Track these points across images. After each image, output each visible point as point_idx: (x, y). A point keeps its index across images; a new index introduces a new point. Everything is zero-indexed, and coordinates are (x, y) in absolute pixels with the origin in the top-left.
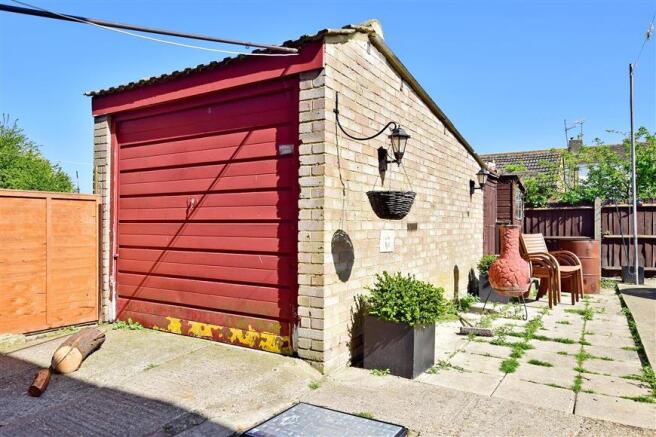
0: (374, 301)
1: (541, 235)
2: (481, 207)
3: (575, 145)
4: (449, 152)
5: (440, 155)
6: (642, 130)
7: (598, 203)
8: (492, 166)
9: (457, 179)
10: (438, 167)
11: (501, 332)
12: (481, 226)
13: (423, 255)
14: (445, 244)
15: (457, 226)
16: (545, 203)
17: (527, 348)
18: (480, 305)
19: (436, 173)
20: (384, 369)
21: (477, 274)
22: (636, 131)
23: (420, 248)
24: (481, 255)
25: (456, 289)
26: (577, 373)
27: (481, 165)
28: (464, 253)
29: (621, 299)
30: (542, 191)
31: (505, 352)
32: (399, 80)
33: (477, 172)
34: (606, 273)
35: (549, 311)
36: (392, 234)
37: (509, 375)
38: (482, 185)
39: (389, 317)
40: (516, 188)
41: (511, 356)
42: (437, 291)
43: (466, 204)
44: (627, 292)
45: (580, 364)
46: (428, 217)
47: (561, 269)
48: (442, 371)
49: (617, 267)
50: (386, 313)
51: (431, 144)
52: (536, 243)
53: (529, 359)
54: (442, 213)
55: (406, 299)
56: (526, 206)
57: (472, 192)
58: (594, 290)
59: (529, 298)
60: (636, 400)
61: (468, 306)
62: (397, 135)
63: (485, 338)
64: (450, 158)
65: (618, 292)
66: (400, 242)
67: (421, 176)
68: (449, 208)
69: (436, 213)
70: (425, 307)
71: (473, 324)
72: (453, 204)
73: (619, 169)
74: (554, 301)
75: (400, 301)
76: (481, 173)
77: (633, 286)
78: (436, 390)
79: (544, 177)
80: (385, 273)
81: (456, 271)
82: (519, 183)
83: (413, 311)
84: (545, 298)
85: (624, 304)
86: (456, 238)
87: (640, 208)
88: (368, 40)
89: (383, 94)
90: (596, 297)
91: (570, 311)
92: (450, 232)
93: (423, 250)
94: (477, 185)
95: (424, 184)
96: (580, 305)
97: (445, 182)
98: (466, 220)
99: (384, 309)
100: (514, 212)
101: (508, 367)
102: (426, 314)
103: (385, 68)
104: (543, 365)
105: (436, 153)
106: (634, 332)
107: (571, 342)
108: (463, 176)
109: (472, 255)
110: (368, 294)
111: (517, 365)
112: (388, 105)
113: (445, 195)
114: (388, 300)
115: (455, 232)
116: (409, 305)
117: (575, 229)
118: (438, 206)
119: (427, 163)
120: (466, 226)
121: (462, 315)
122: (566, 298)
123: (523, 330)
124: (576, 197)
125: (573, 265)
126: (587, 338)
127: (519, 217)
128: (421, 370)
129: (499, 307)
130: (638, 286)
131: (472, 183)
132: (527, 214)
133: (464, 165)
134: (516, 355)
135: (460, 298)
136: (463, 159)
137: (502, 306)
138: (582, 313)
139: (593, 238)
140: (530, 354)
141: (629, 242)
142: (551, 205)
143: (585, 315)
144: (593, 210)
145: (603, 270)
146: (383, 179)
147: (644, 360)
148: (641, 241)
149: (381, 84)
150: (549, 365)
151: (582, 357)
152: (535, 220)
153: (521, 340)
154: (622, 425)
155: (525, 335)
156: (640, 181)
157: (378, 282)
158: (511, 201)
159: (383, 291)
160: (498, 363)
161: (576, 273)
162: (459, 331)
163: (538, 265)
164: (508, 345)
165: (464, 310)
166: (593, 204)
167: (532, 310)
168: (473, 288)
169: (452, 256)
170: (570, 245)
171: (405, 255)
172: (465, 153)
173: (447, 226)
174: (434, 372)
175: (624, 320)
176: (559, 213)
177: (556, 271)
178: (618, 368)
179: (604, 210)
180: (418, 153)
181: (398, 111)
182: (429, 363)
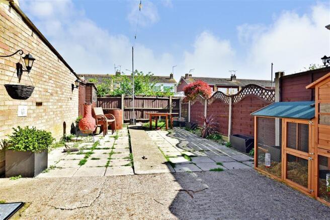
0: (12, 142)
1: (101, 108)
2: (78, 96)
3: (118, 74)
4: (60, 70)
5: (56, 71)
6: (136, 71)
7: (123, 96)
8: (83, 78)
9: (65, 83)
10: (55, 76)
11: (83, 149)
12: (78, 104)
13: (46, 117)
14: (59, 112)
15: (65, 104)
16: (105, 96)
17: (92, 153)
18: (75, 138)
19: (53, 79)
20: (18, 176)
21: (75, 125)
22: (134, 71)
23: (44, 114)
24: (78, 117)
25: (65, 132)
26: (108, 160)
27: (77, 77)
28: (68, 116)
29: (128, 131)
30: (103, 90)
31: (82, 157)
32: (31, 31)
33: (75, 80)
34: (125, 122)
35: (104, 138)
36: (26, 108)
37: (82, 166)
38: (77, 86)
39: (20, 149)
40: (93, 89)
41: (85, 158)
42: (48, 134)
43: (70, 94)
44: (131, 128)
45: (110, 156)
46: (49, 99)
47: (108, 121)
48: (51, 171)
49: (129, 119)
50: (18, 147)
51: (51, 65)
52: (99, 111)
53: (92, 158)
54: (57, 98)
55: (30, 139)
56: (98, 96)
57: (73, 89)
58: (120, 128)
59: (96, 133)
60: (125, 166)
61: (70, 139)
62: (27, 57)
63: (74, 152)
64: (61, 73)
65: (128, 128)
66: (31, 112)
67: (44, 80)
68: (61, 95)
69: (53, 98)
70: (41, 142)
71: (70, 147)
72: (63, 94)
73: (130, 84)
74: (105, 134)
75: (27, 141)
76: (77, 81)
77: (133, 126)
78: (46, 180)
79: (105, 85)
80: (19, 127)
81: (64, 124)
82: (94, 86)
83: (34, 145)
84: (103, 133)
85: (129, 133)
86: (65, 109)
87: (135, 98)
88: (9, 4)
89: (20, 35)
90: (120, 130)
91: (111, 137)
92: (61, 107)
93: (46, 115)
94: (75, 86)
95: (46, 84)
96: (115, 134)
97: (58, 84)
98: (70, 101)
99: (17, 145)
100: (92, 98)
101: (82, 163)
102: (41, 145)
103: (21, 22)
104: (96, 159)
105: (53, 69)
106: (130, 142)
107: (109, 149)
108: (69, 82)
109: (72, 117)
110: (8, 139)
111: (86, 161)
112: (23, 42)
113: (58, 89)
114: (19, 141)
115: (63, 107)
116: (31, 142)
117: (115, 106)
118: (54, 95)
119: (48, 74)
120: (69, 104)
121: (67, 143)
122: (109, 132)
123: (92, 146)
124: (116, 94)
125: (112, 119)
126: (115, 146)
127: (95, 101)
128: (39, 172)
129: (84, 138)
130: (134, 126)
131: (73, 85)
132: (98, 99)
133: (69, 77)
134: (86, 157)
135: (66, 136)
136: (68, 74)
137: (85, 138)
138: (115, 137)
139: (121, 109)
140: (92, 156)
141: (132, 110)
142: (107, 96)
143: (116, 138)
144: (121, 99)
145: (124, 121)
146: (20, 79)
147: (131, 151)
148: (135, 110)
149: (18, 30)
150: (99, 159)
151: (111, 154)
152: (101, 102)
153: (90, 151)
154: (120, 176)
155: (92, 149)
156: (135, 89)
157: (15, 132)
158: (91, 94)
159: (17, 136)
160: (78, 162)
161: (113, 122)
162: (63, 151)
163: (100, 120)
164: (84, 153)
165: (68, 142)
166: (121, 96)
167: (96, 138)
168: (73, 131)
169: (62, 117)
170: (112, 112)
171: (35, 117)
172: (69, 71)
173: (60, 104)
174: (47, 172)
175: (128, 138)
176: (110, 99)
177: (106, 122)
178: (122, 155)
179: (125, 99)
180: (43, 68)
181: (30, 46)
182: (44, 168)
